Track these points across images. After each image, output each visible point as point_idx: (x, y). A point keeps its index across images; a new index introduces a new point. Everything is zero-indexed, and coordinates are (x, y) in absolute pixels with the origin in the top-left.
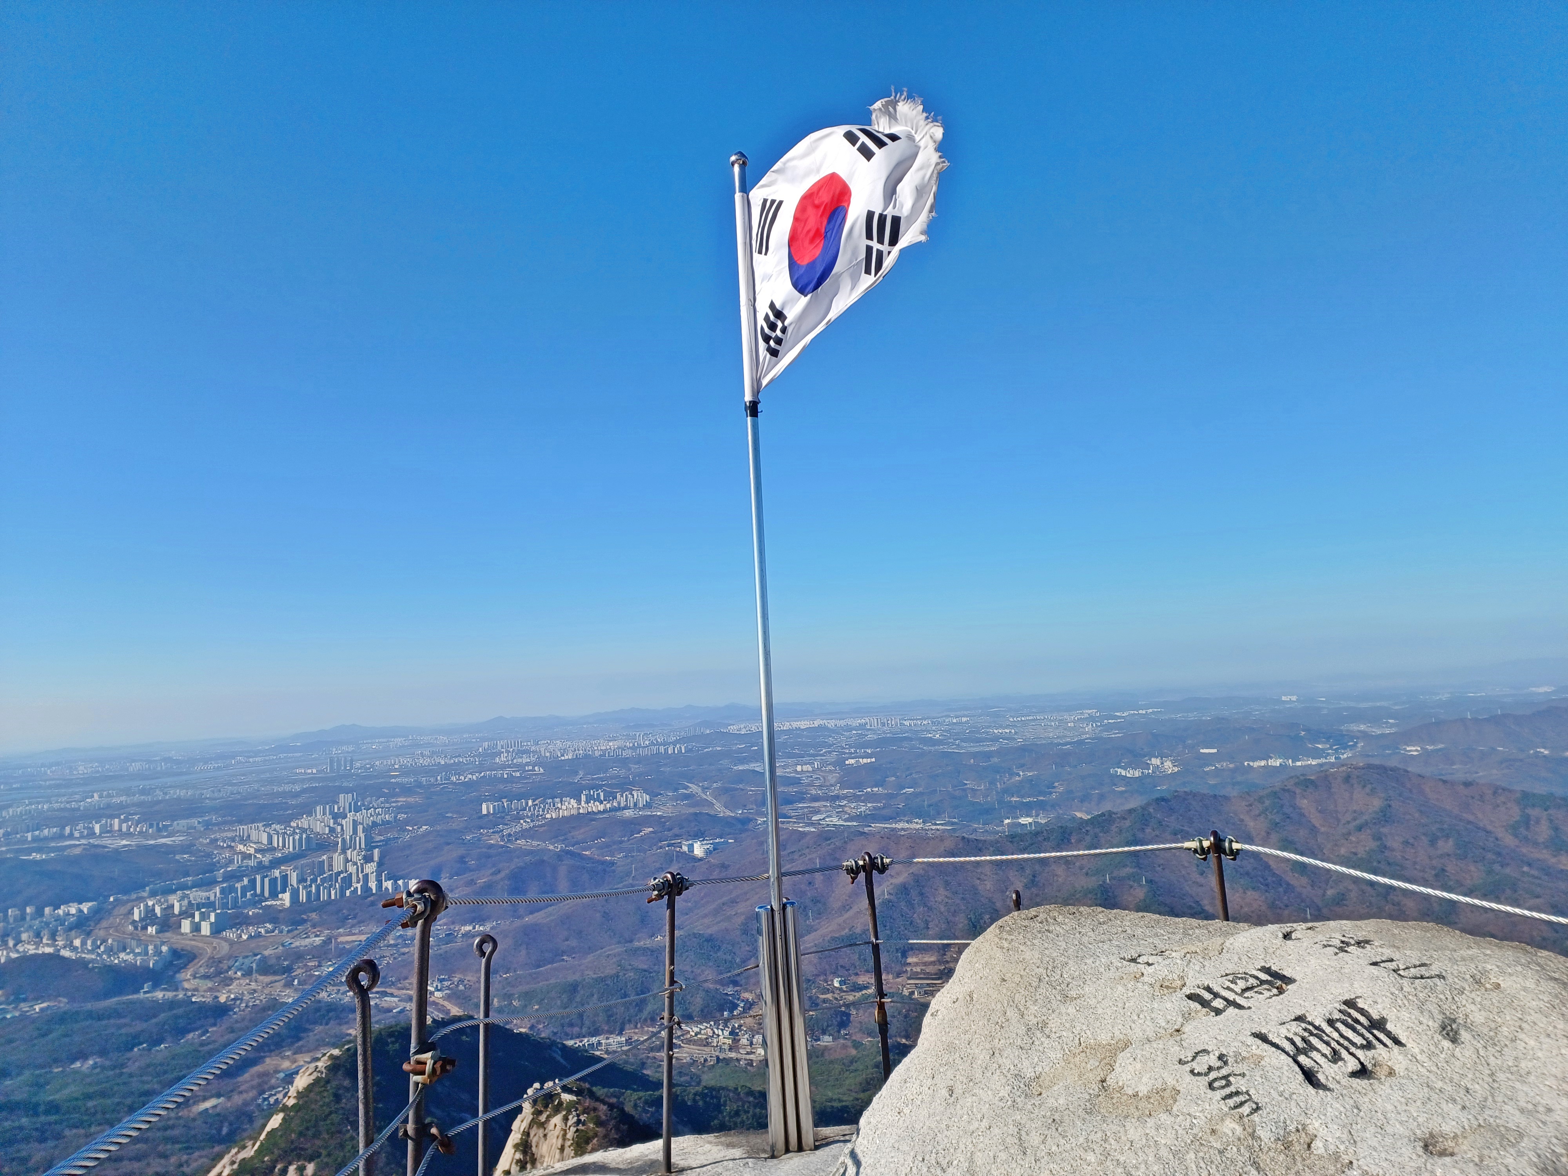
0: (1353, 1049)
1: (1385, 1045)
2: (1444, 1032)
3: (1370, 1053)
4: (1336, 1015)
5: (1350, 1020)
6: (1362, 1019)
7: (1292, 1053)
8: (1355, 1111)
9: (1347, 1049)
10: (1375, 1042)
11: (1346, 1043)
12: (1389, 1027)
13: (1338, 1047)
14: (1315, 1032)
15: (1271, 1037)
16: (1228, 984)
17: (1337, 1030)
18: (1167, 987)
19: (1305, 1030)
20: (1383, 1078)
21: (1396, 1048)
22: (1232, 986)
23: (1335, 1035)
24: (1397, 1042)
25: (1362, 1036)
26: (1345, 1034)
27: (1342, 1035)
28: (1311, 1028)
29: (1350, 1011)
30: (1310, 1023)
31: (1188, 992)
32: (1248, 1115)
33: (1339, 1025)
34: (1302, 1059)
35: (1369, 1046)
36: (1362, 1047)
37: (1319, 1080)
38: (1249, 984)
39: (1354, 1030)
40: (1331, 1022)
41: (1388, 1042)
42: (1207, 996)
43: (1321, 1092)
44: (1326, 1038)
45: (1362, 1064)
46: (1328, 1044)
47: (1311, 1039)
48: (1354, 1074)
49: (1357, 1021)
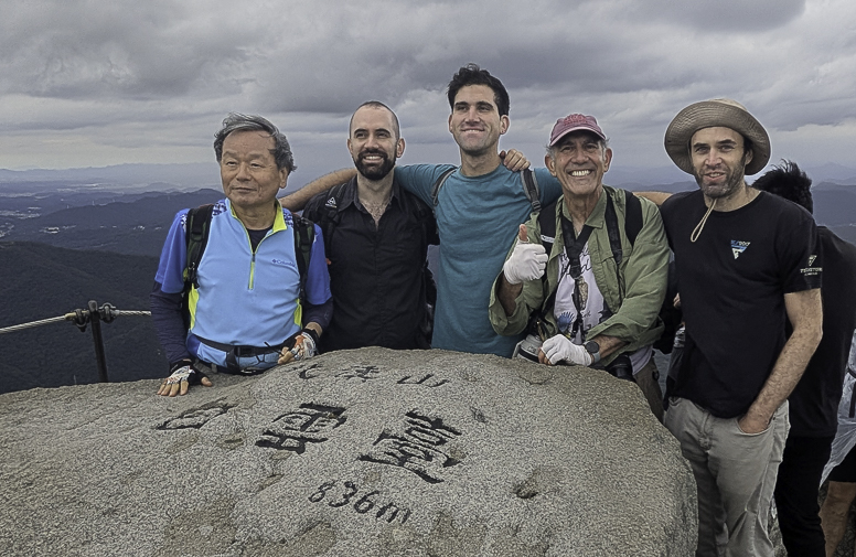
0: (434, 446)
1: (450, 436)
2: (476, 418)
4: (408, 425)
5: (419, 427)
6: (426, 423)
7: (397, 463)
9: (429, 447)
10: (443, 437)
11: (427, 444)
12: (445, 423)
13: (425, 449)
14: (403, 442)
15: (374, 456)
16: (286, 424)
18: (232, 441)
19: (395, 442)
20: (462, 459)
21: (458, 437)
22: (291, 425)
23: (416, 440)
24: (456, 433)
25: (433, 435)
26: (422, 437)
28: (397, 440)
29: (415, 420)
30: (394, 437)
31: (255, 440)
32: (404, 521)
34: (408, 464)
35: (442, 442)
36: (438, 444)
37: (430, 476)
38: (304, 420)
39: (426, 432)
40: (408, 432)
42: (275, 439)
43: (437, 484)
44: (413, 445)
45: (446, 455)
46: (416, 448)
47: (405, 448)
48: (445, 465)
49: (422, 425)
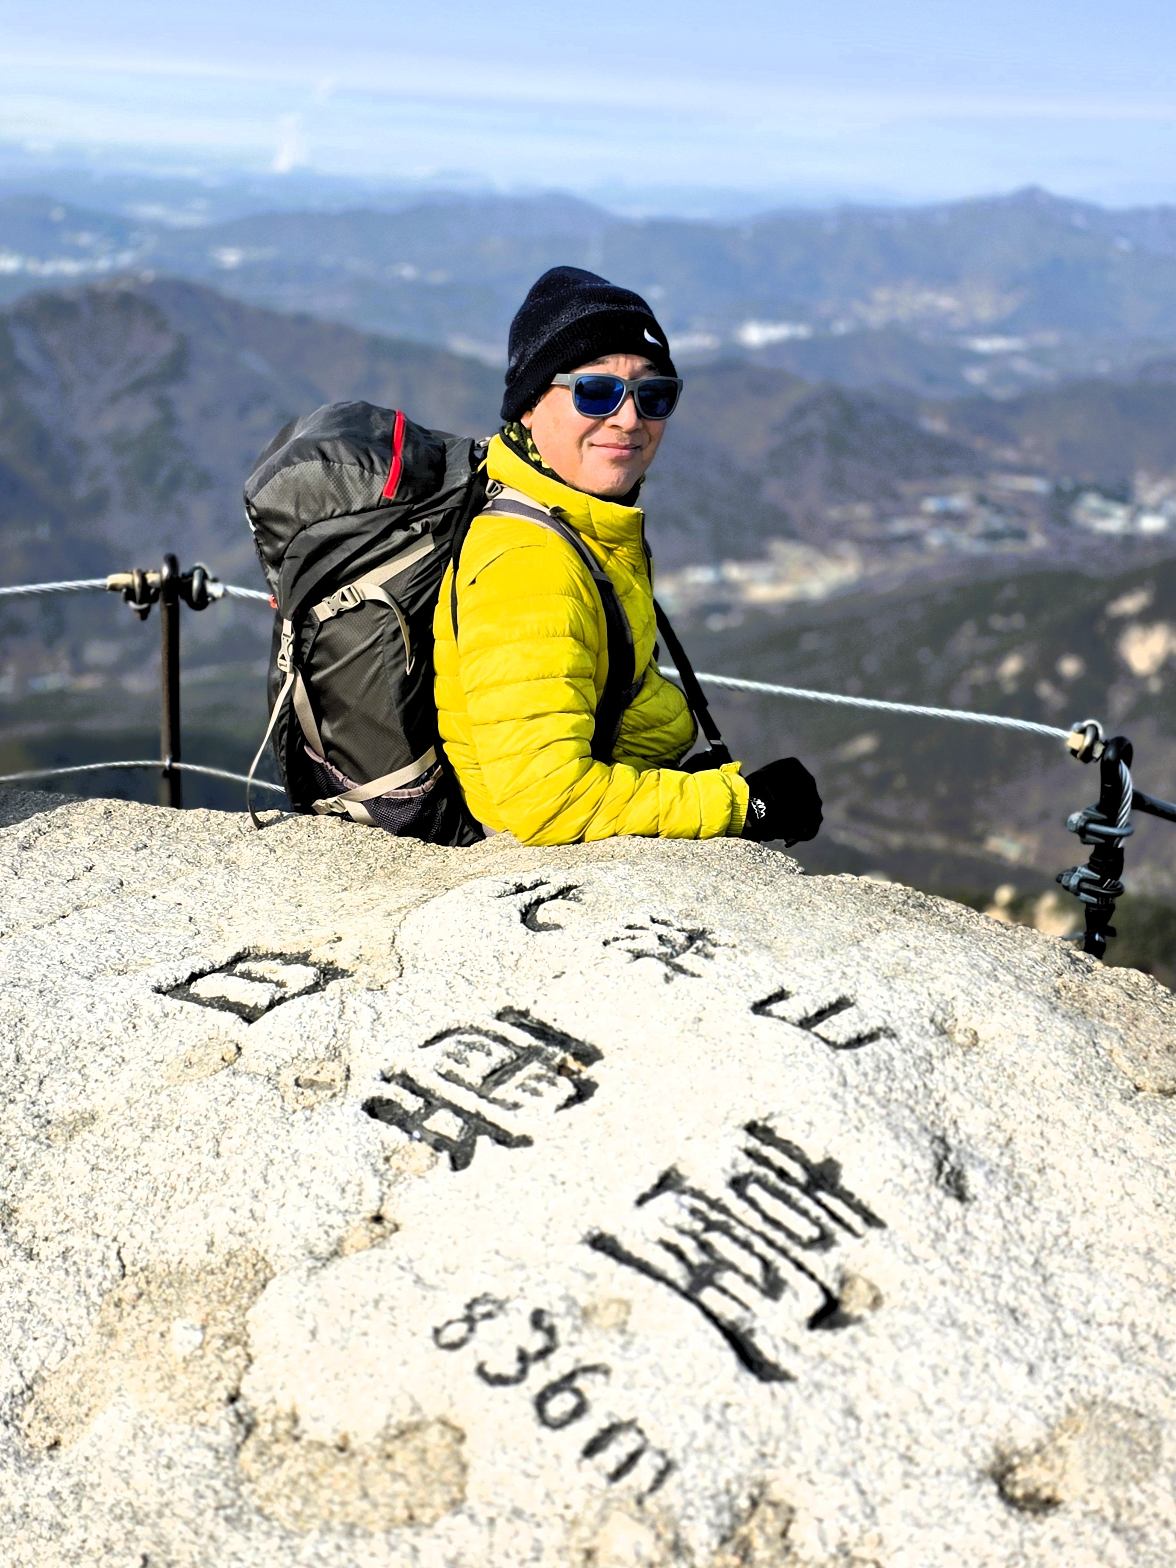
0: (796, 1251)
1: (848, 1228)
2: (942, 1180)
3: (833, 1256)
4: (747, 1166)
5: (772, 1177)
6: (796, 1171)
7: (683, 1283)
8: (851, 1423)
9: (784, 1252)
10: (832, 1225)
11: (779, 1238)
12: (846, 1181)
13: (771, 1254)
14: (715, 1216)
15: (627, 1244)
16: (449, 1065)
17: (753, 1203)
18: (312, 1084)
19: (694, 1212)
20: (866, 1313)
21: (873, 1233)
22: (459, 1070)
23: (754, 1219)
24: (870, 1219)
25: (804, 1213)
26: (771, 1213)
27: (766, 1218)
28: (702, 1206)
29: (768, 1151)
30: (698, 1194)
31: (366, 1096)
32: (652, 1490)
33: (753, 1190)
34: (708, 1296)
35: (824, 1241)
36: (809, 1244)
37: (759, 1353)
38: (494, 1062)
39: (785, 1199)
40: (738, 1184)
41: (856, 1221)
42: (412, 1103)
43: (775, 1385)
44: (740, 1232)
45: (825, 1291)
46: (746, 1245)
47: (715, 1238)
48: (817, 1322)
49: (782, 1174)
